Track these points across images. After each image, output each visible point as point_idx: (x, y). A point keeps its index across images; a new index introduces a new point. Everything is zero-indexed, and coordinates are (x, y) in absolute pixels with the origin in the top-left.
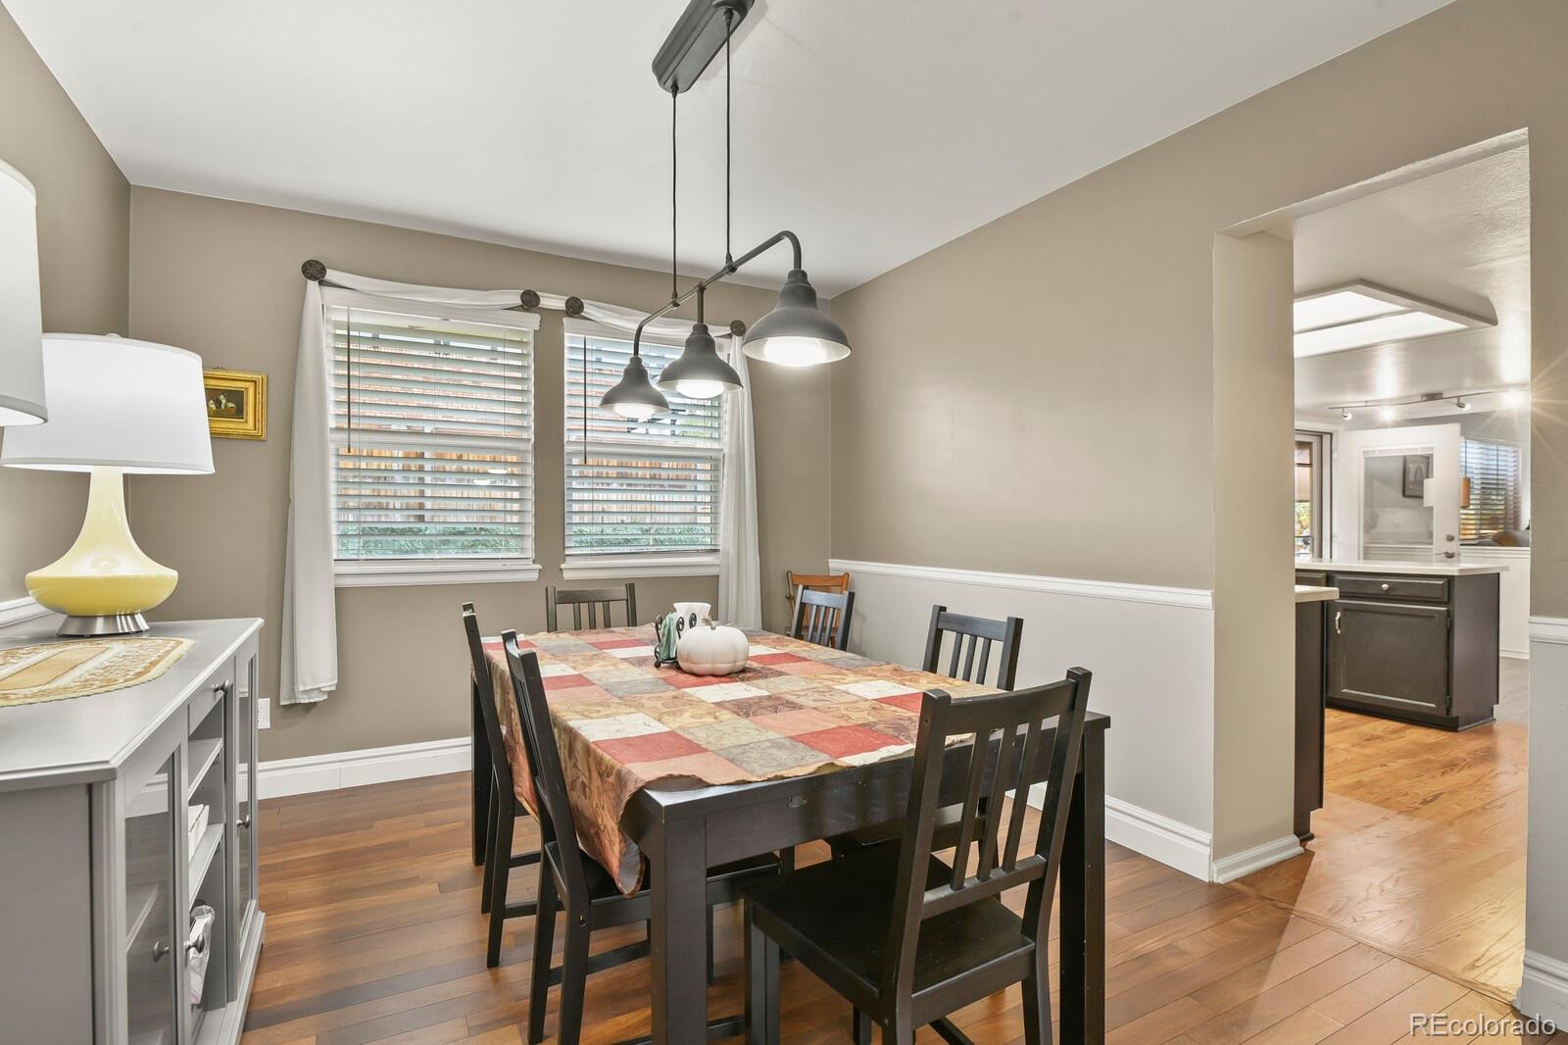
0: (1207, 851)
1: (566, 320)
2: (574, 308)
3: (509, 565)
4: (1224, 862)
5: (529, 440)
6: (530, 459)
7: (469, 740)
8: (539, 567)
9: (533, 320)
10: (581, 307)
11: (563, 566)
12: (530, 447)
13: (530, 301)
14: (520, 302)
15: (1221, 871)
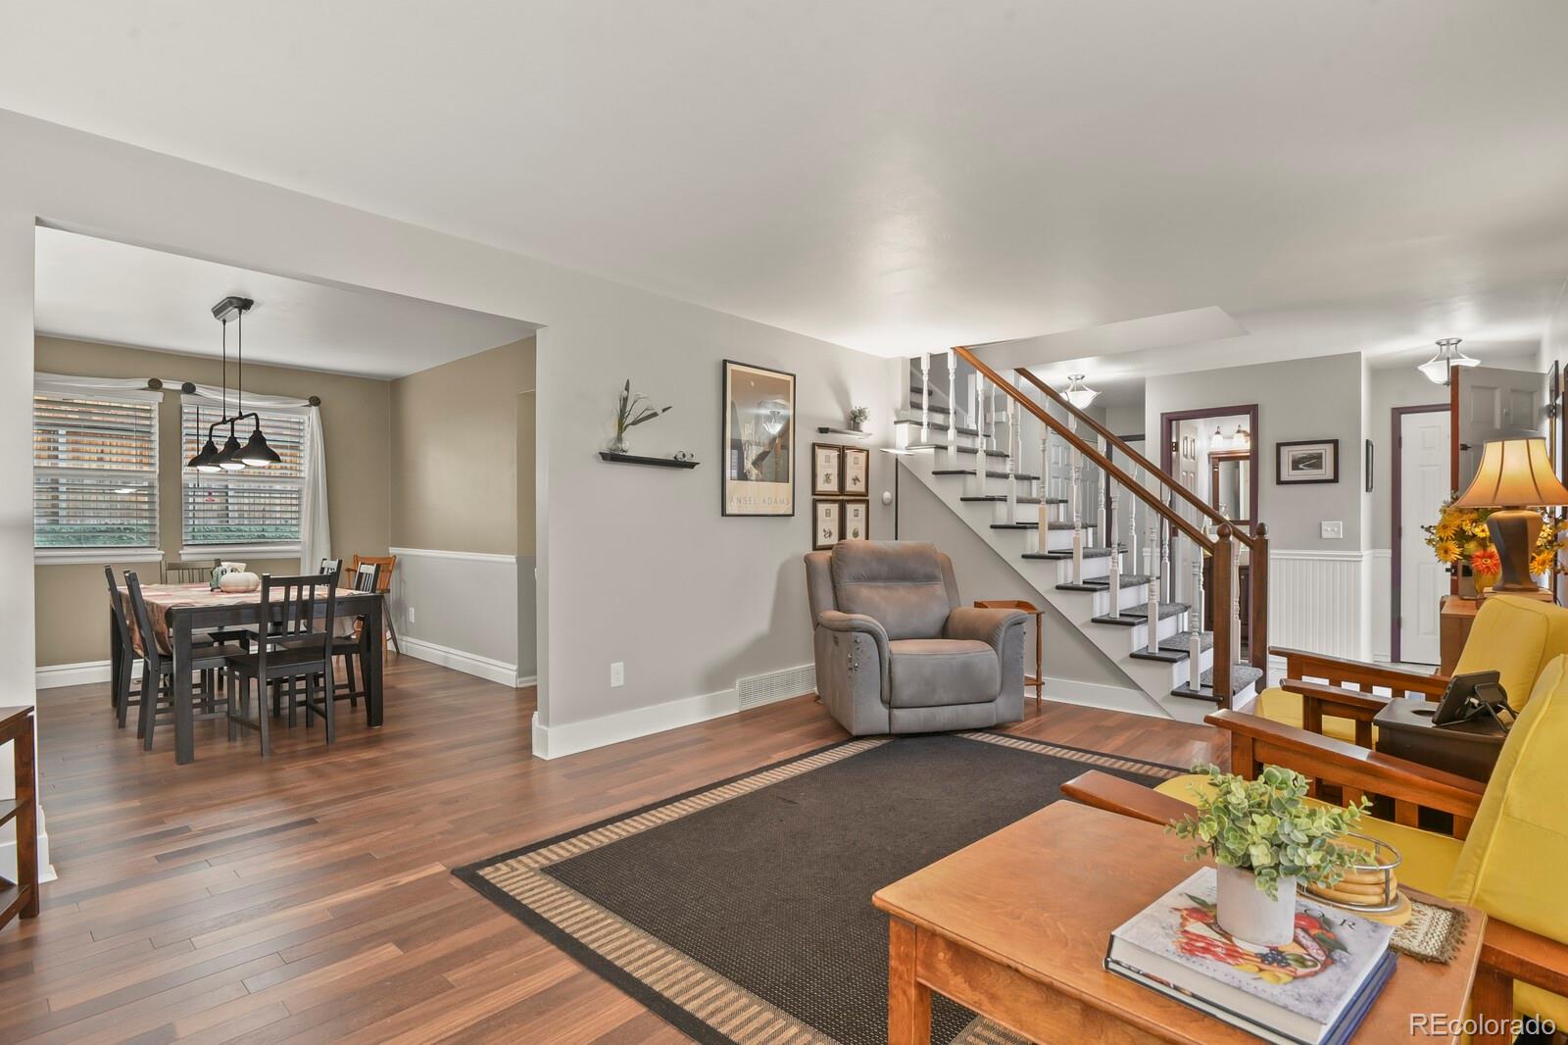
0: (515, 673)
1: (182, 396)
2: (189, 389)
3: (139, 551)
4: (522, 679)
5: (155, 472)
6: (157, 484)
7: (109, 662)
8: (163, 552)
9: (159, 396)
10: (194, 389)
11: (181, 552)
12: (156, 476)
13: (155, 385)
14: (147, 386)
15: (520, 683)
